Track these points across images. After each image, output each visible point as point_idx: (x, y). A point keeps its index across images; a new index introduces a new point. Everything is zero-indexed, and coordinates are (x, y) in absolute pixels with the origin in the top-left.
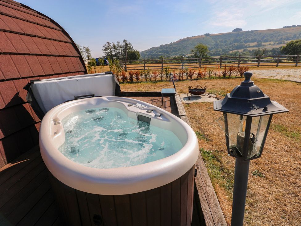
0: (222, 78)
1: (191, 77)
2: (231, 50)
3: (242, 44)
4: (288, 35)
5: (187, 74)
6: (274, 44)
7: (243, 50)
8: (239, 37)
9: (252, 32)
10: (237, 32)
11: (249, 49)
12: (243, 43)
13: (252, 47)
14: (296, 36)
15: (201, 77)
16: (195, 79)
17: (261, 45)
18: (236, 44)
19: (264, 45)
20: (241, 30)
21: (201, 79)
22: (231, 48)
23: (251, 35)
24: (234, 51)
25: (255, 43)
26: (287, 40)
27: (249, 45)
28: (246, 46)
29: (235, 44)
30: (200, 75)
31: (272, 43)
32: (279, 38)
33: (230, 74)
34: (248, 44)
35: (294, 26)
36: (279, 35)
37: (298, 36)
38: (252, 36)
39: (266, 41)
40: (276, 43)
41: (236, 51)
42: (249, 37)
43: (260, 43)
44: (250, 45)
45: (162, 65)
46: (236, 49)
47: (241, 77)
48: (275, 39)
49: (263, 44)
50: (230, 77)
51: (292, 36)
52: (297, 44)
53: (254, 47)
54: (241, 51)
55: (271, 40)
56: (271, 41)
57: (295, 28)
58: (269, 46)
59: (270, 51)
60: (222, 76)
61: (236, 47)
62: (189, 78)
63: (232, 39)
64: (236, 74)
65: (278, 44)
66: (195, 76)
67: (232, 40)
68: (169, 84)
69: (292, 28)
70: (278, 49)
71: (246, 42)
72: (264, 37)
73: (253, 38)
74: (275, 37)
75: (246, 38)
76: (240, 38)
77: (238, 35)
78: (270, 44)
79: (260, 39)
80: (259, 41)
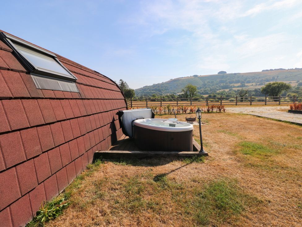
0: (207, 113)
1: (186, 112)
2: (218, 90)
3: (227, 84)
4: (268, 77)
5: (183, 110)
6: (256, 85)
7: (229, 89)
9: (235, 74)
10: (222, 74)
11: (234, 89)
12: (229, 84)
13: (237, 87)
15: (192, 112)
16: (188, 114)
17: (245, 86)
18: (222, 85)
19: (247, 86)
20: (225, 72)
21: (192, 113)
22: (218, 88)
24: (221, 91)
25: (239, 84)
26: (267, 82)
27: (234, 85)
28: (232, 86)
30: (191, 110)
31: (254, 84)
32: (259, 80)
33: (212, 110)
34: (233, 84)
35: (271, 70)
36: (259, 77)
37: (276, 78)
38: (235, 78)
39: (249, 82)
40: (258, 84)
41: (222, 90)
42: (233, 79)
43: (243, 84)
45: (161, 103)
46: (223, 89)
47: (220, 112)
48: (256, 80)
49: (246, 84)
50: (212, 112)
51: (271, 78)
52: (274, 86)
53: (238, 87)
54: (227, 90)
55: (253, 81)
56: (253, 82)
57: (272, 71)
58: (251, 87)
59: (253, 91)
60: (207, 112)
61: (222, 87)
62: (184, 112)
63: (218, 80)
64: (216, 110)
65: (259, 85)
66: (188, 111)
67: (218, 81)
68: (171, 116)
70: (260, 89)
71: (231, 83)
72: (246, 79)
73: (237, 79)
74: (257, 79)
75: (231, 79)
76: (225, 79)
77: (223, 77)
78: (252, 85)
79: (243, 81)
80: (242, 82)
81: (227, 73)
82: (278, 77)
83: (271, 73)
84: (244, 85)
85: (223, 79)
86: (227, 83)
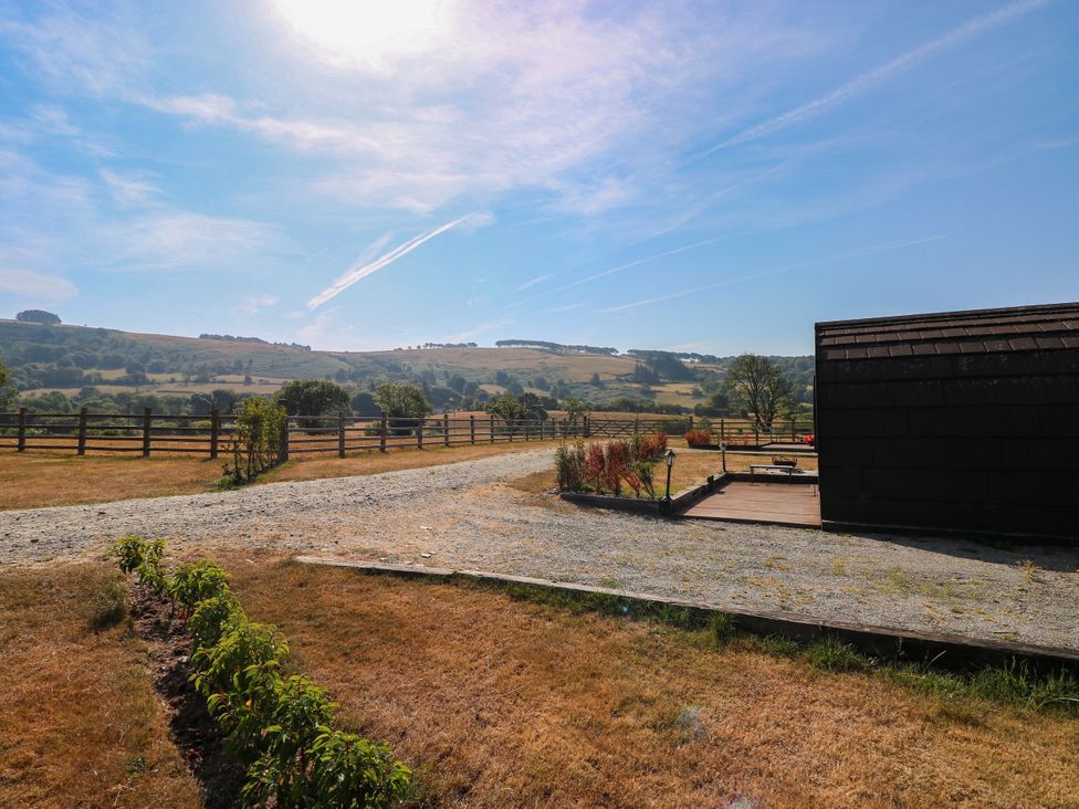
2: (22, 388)
3: (69, 368)
4: (221, 359)
6: (187, 382)
7: (80, 390)
8: (53, 343)
9: (102, 332)
10: (40, 324)
11: (103, 389)
12: (73, 368)
13: (110, 384)
14: (241, 366)
17: (145, 382)
18: (41, 367)
19: (153, 382)
20: (55, 318)
22: (22, 379)
23: (101, 343)
24: (39, 393)
25: (121, 373)
26: (219, 374)
27: (99, 375)
28: (89, 376)
29: (38, 365)
31: (179, 377)
32: (195, 364)
34: (93, 371)
35: (229, 338)
36: (195, 357)
37: (245, 365)
38: (104, 348)
39: (158, 369)
40: (192, 378)
41: (49, 391)
42: (95, 350)
43: (139, 373)
44: (104, 378)
46: (46, 386)
48: (185, 366)
49: (150, 377)
51: (232, 365)
53: (117, 383)
54: (70, 393)
55: (175, 367)
56: (172, 371)
57: (235, 343)
58: (167, 386)
59: (187, 401)
61: (41, 376)
63: (21, 346)
65: (197, 382)
67: (22, 349)
69: (227, 343)
70: (208, 397)
71: (91, 363)
72: (147, 357)
73: (110, 354)
74: (186, 360)
75: (83, 349)
76: (57, 347)
77: (45, 335)
78: (173, 381)
79: (135, 361)
80: (132, 368)
81: (63, 323)
82: (251, 361)
83: (230, 347)
84: (144, 377)
85: (45, 346)
86: (67, 364)
